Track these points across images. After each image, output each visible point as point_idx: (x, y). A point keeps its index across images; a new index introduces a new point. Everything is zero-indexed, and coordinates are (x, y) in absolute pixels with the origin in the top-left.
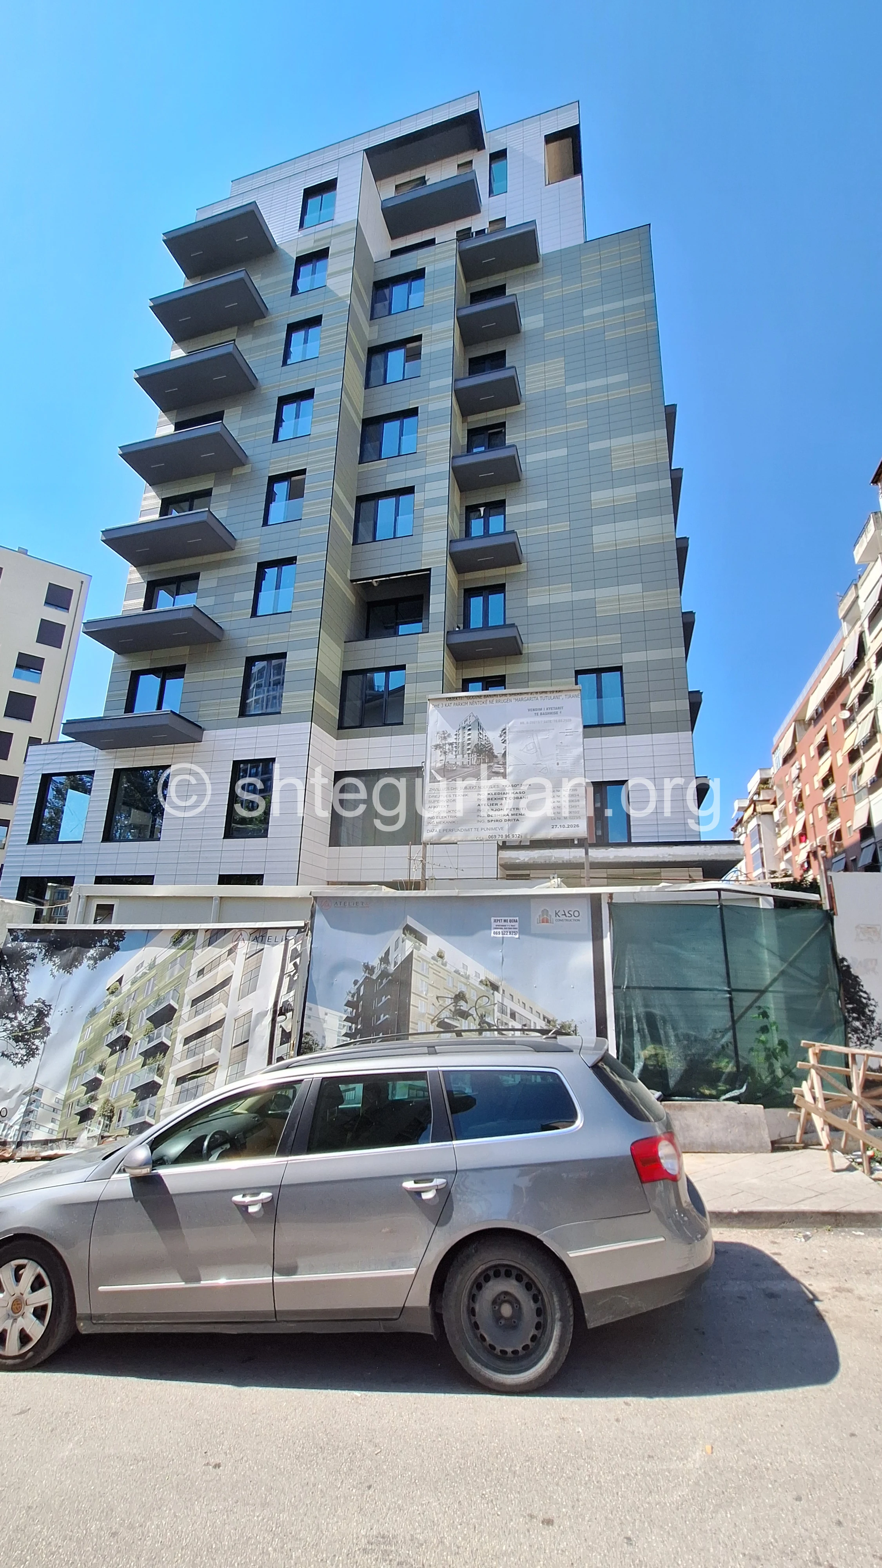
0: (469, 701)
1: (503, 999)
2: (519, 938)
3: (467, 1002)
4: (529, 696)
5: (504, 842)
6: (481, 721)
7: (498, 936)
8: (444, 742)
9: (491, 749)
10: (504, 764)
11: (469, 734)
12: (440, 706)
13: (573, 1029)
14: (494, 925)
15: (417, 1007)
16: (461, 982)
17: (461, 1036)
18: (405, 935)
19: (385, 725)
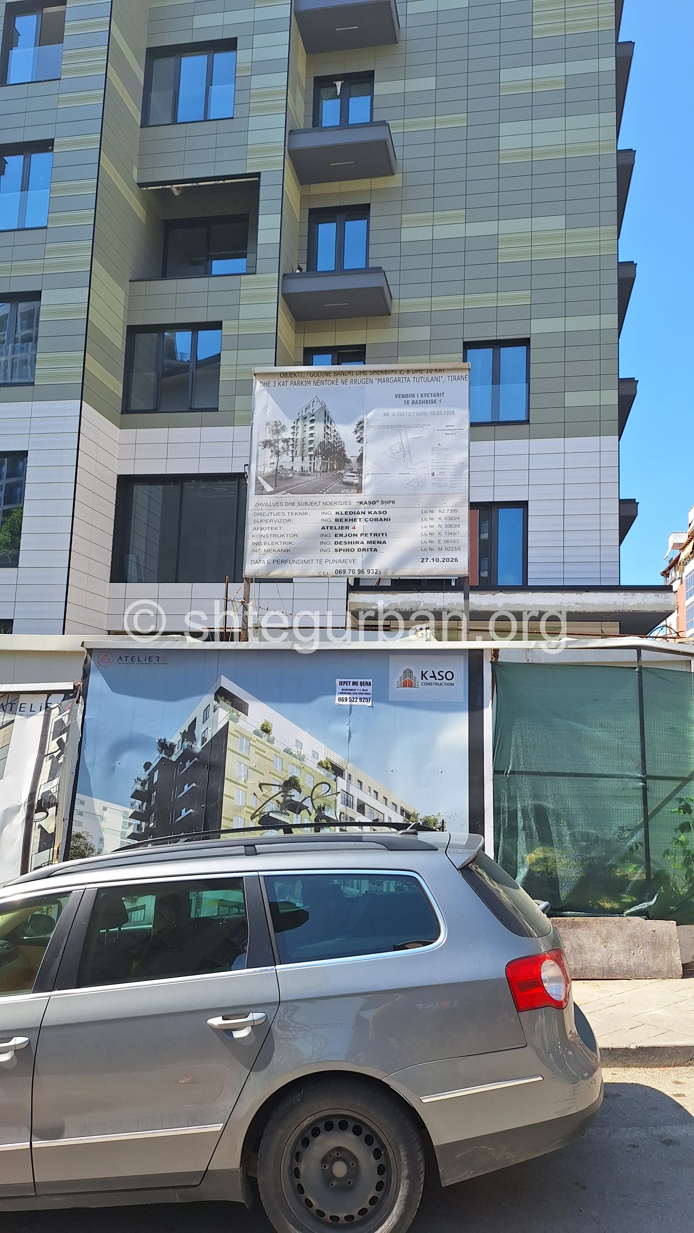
0: (312, 379)
1: (348, 787)
2: (372, 706)
3: (300, 791)
4: (397, 376)
5: (357, 580)
6: (329, 409)
7: (344, 703)
8: (276, 437)
9: (343, 450)
10: (360, 472)
11: (312, 428)
12: (272, 384)
13: (439, 825)
14: (339, 688)
15: (233, 798)
16: (293, 764)
17: (292, 833)
18: (218, 702)
19: (192, 410)
